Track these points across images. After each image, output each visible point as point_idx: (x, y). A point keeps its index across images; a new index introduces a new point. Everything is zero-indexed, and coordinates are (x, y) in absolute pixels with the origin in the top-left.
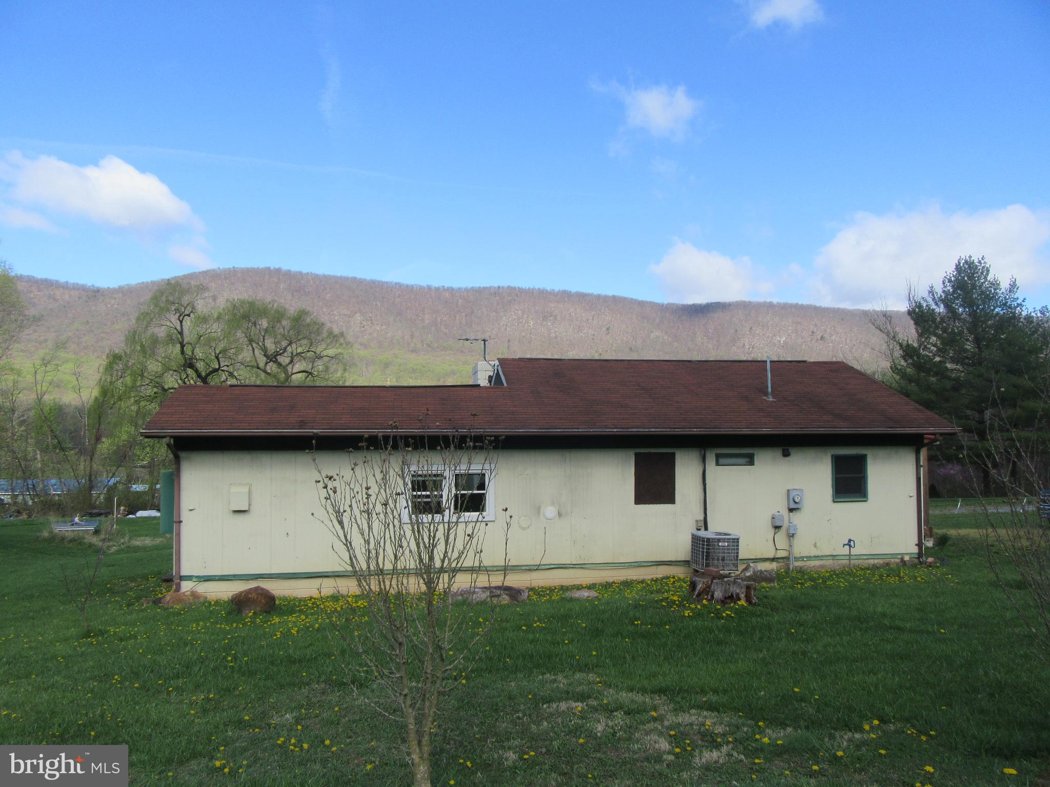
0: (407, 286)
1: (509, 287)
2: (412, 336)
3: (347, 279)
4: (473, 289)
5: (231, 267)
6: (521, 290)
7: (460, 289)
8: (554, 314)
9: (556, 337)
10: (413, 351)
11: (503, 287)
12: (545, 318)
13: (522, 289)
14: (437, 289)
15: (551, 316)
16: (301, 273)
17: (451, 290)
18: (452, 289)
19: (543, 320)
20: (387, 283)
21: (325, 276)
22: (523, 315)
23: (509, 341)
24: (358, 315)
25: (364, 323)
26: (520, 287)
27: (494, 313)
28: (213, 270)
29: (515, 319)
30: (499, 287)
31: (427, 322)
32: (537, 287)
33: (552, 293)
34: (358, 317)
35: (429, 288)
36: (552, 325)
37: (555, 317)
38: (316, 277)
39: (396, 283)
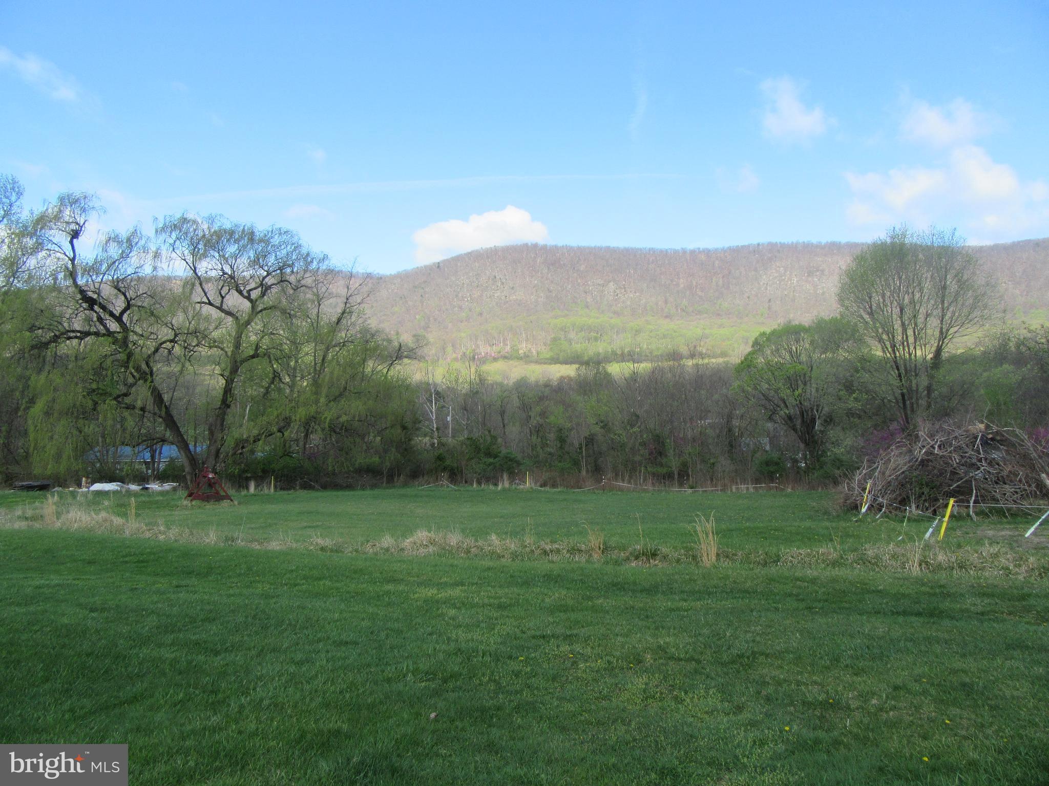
0: (661, 251)
1: (770, 244)
2: (666, 302)
3: (600, 249)
4: (730, 248)
5: (492, 246)
6: (783, 246)
7: (716, 250)
8: (821, 268)
9: (823, 293)
10: (666, 317)
11: (763, 244)
12: (810, 274)
13: (784, 244)
14: (693, 252)
15: (818, 271)
16: (556, 247)
17: (707, 252)
18: (709, 251)
19: (809, 276)
20: (641, 250)
21: (579, 248)
22: (785, 271)
23: (770, 300)
24: (611, 284)
25: (618, 291)
26: (782, 242)
27: (753, 273)
28: (477, 251)
29: (776, 277)
30: (758, 245)
31: (682, 286)
32: (801, 241)
33: (819, 246)
34: (612, 286)
35: (684, 251)
36: (819, 280)
37: (823, 271)
38: (570, 249)
39: (650, 250)
